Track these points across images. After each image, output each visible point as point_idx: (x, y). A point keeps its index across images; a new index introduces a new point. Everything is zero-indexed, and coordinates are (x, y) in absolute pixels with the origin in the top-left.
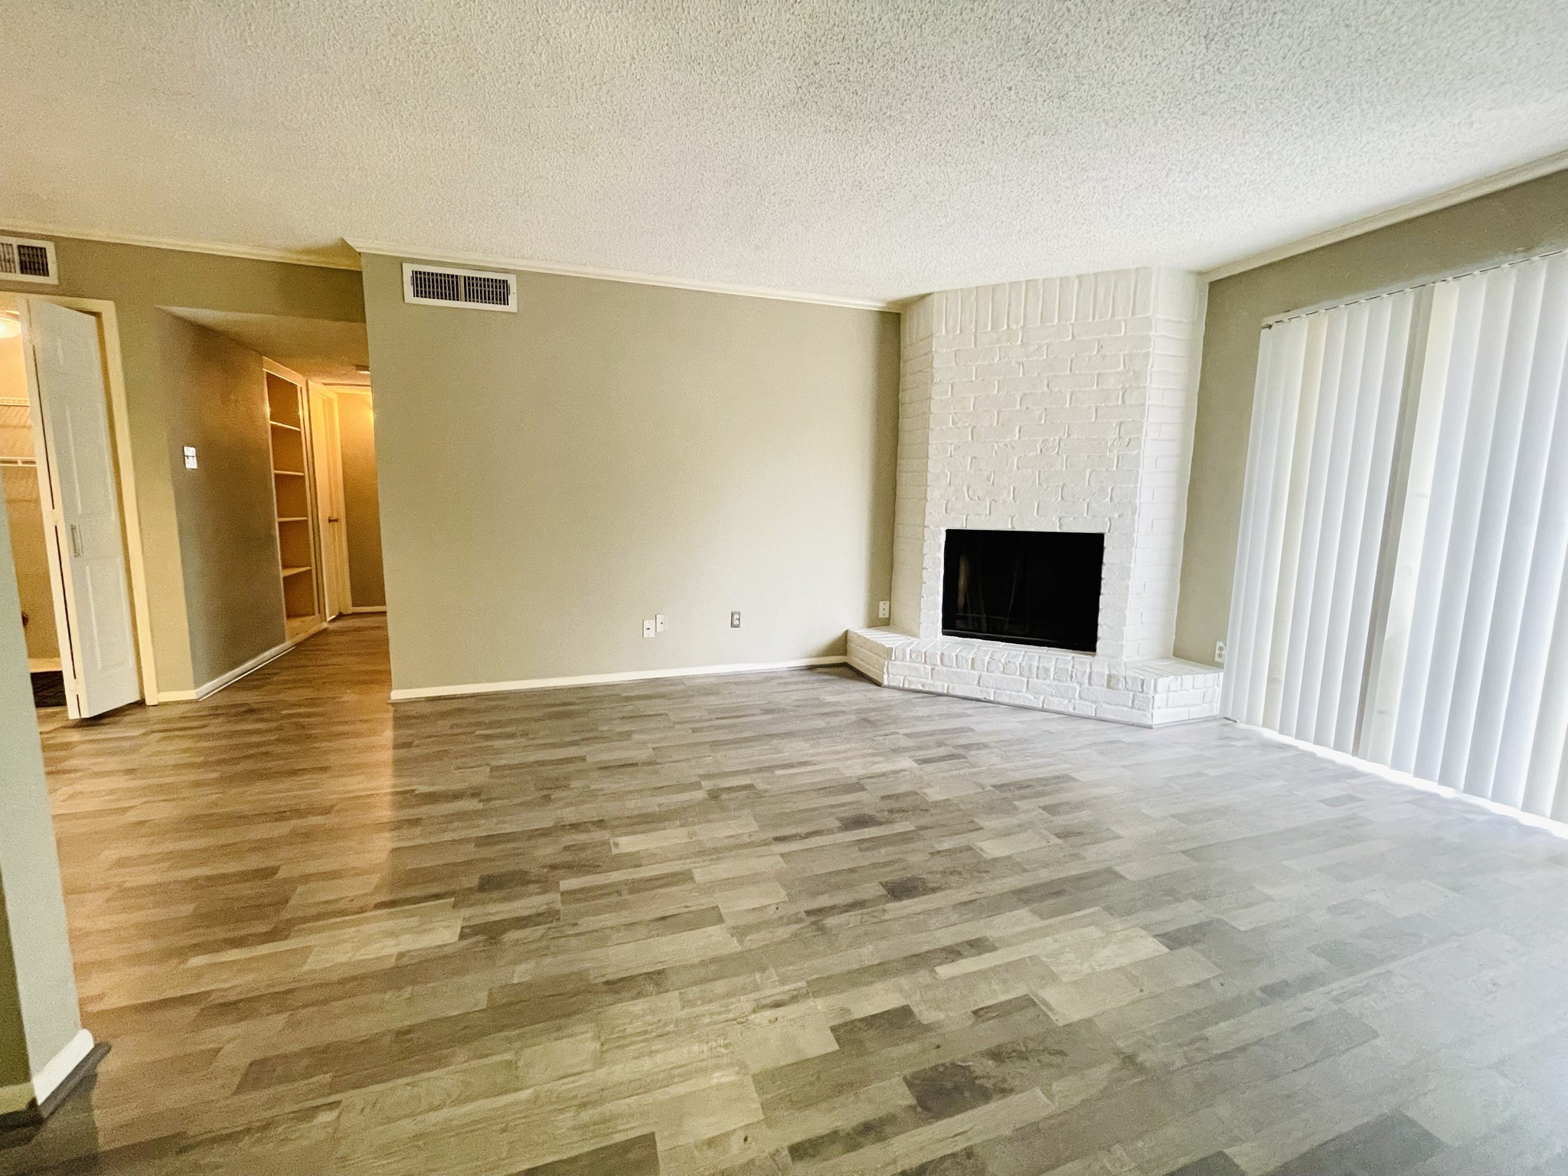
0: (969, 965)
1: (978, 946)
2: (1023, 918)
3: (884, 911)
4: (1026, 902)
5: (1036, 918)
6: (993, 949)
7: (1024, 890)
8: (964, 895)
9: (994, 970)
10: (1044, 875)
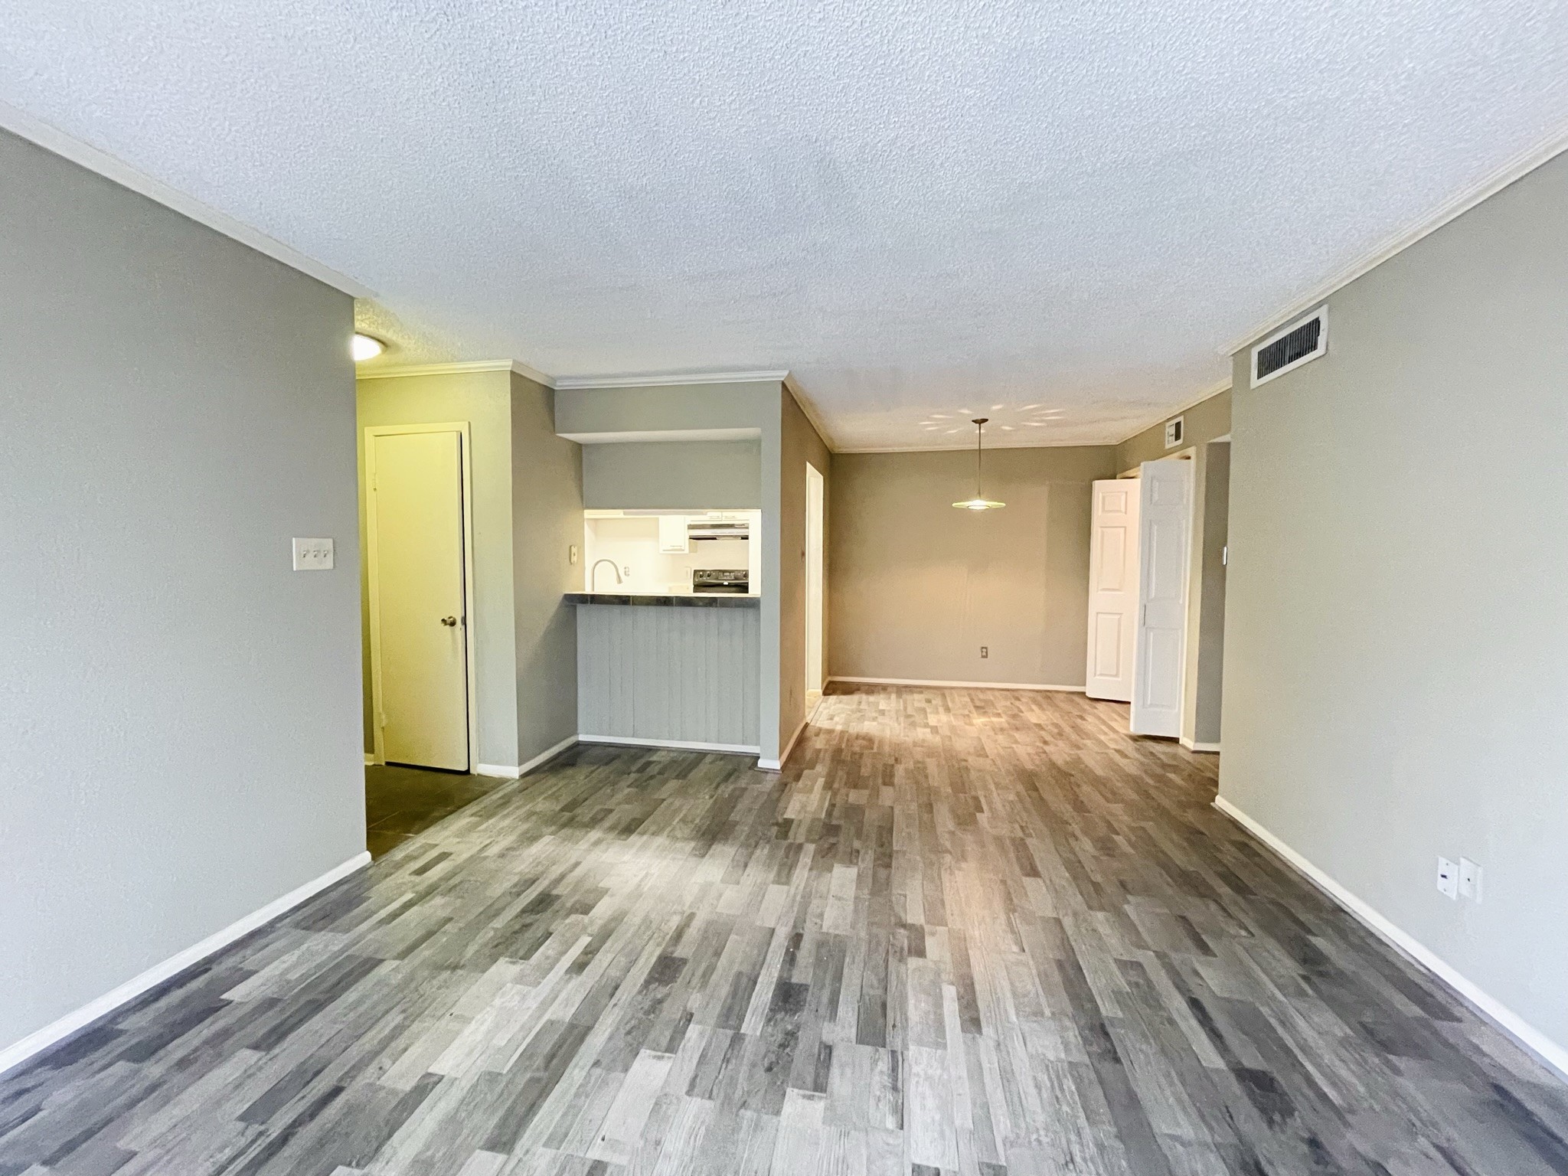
0: (575, 952)
1: (579, 967)
2: (564, 1011)
3: (658, 945)
4: (572, 1026)
5: (554, 1017)
6: (569, 971)
7: (582, 1038)
8: (624, 995)
9: (557, 960)
10: (576, 1074)
